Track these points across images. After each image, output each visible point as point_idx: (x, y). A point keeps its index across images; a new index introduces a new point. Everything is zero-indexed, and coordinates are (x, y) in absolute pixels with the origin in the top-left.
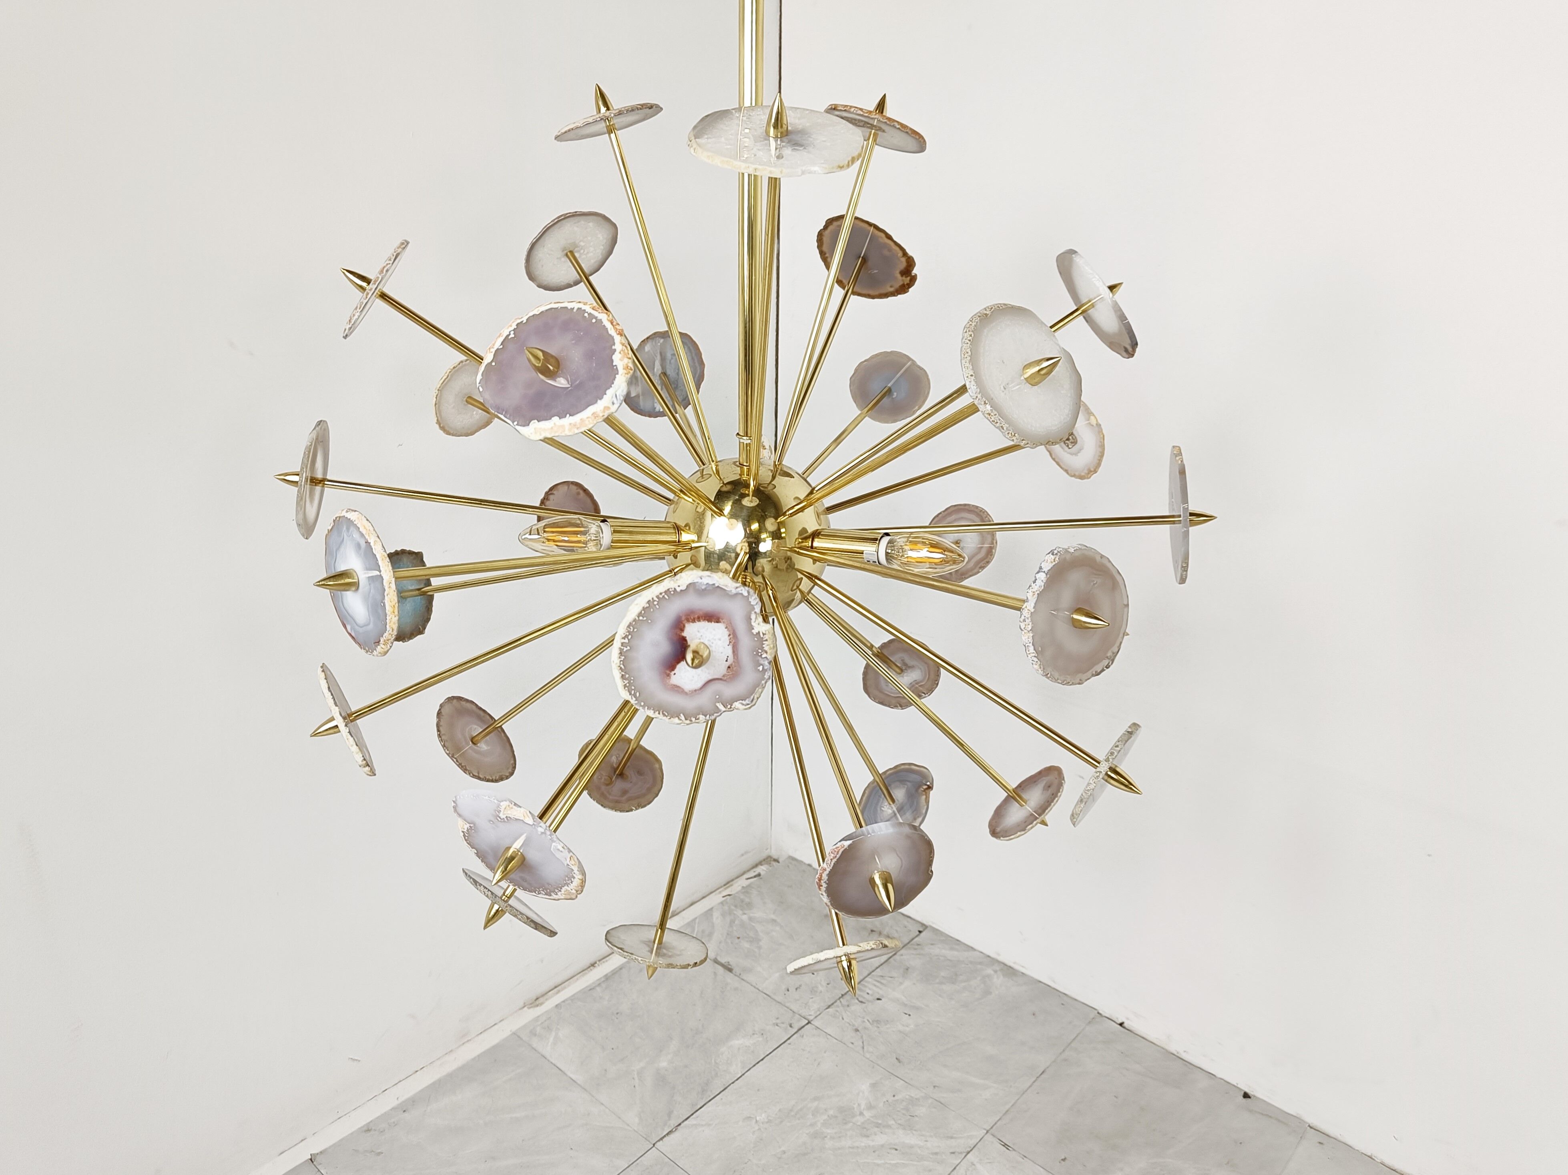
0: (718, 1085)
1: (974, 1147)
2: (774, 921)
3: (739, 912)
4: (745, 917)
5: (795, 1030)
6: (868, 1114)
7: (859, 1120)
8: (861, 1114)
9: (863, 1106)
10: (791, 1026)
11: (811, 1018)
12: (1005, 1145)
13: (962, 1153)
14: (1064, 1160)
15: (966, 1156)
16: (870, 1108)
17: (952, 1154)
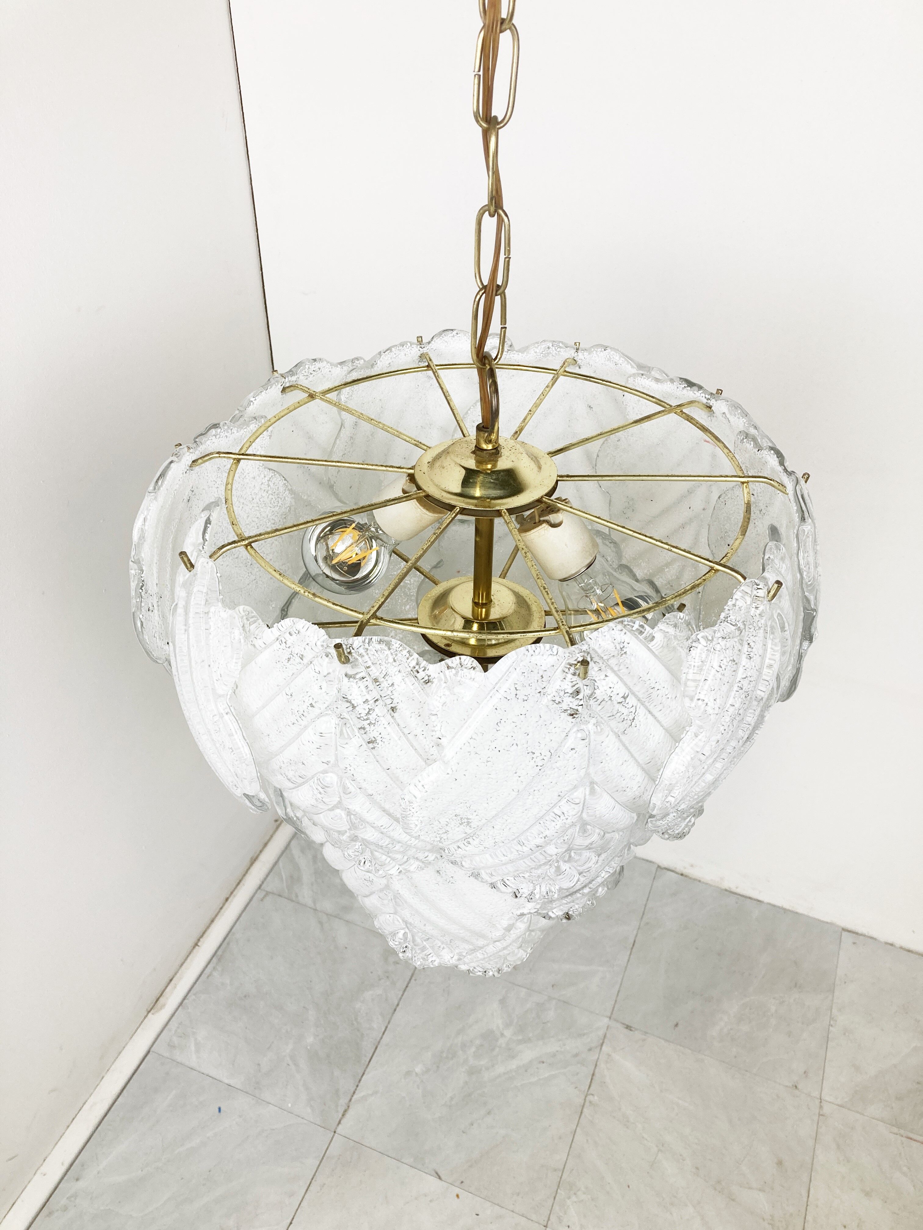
0: (367, 1046)
1: (604, 1037)
7: (503, 1041)
9: (501, 1026)
12: (628, 1027)
13: (596, 1047)
14: (677, 1025)
15: (601, 1049)
16: (507, 1025)
17: (590, 1050)
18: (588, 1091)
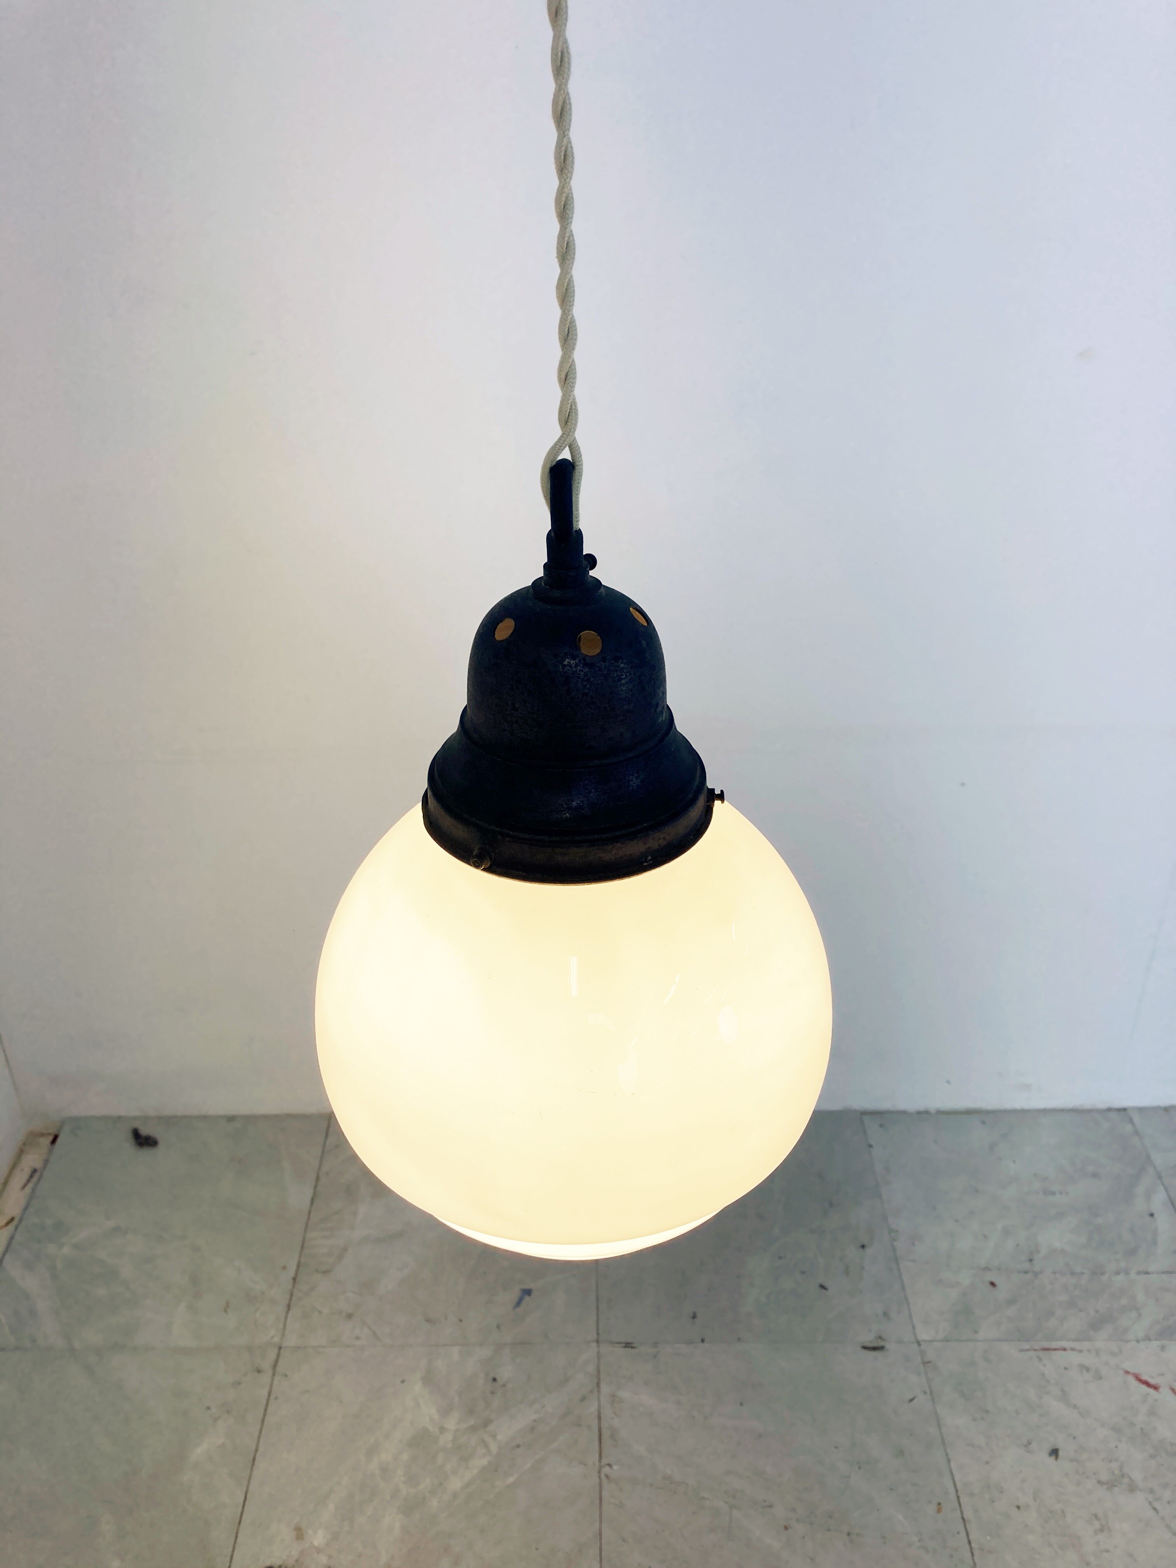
1: (598, 1371)
2: (116, 1230)
3: (52, 1248)
4: (66, 1250)
5: (270, 1372)
6: (451, 1423)
7: (446, 1439)
8: (442, 1430)
9: (436, 1417)
10: (259, 1371)
11: (276, 1339)
12: (628, 1345)
13: (591, 1392)
14: (694, 1317)
15: (599, 1391)
16: (445, 1412)
17: (583, 1399)
18: (600, 1461)
